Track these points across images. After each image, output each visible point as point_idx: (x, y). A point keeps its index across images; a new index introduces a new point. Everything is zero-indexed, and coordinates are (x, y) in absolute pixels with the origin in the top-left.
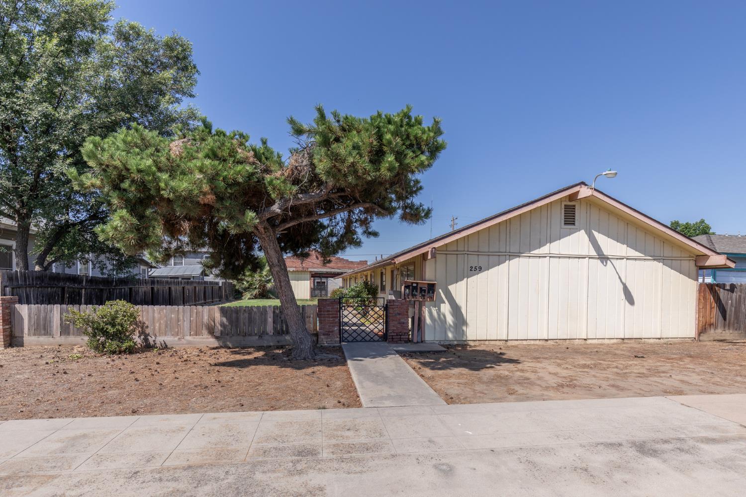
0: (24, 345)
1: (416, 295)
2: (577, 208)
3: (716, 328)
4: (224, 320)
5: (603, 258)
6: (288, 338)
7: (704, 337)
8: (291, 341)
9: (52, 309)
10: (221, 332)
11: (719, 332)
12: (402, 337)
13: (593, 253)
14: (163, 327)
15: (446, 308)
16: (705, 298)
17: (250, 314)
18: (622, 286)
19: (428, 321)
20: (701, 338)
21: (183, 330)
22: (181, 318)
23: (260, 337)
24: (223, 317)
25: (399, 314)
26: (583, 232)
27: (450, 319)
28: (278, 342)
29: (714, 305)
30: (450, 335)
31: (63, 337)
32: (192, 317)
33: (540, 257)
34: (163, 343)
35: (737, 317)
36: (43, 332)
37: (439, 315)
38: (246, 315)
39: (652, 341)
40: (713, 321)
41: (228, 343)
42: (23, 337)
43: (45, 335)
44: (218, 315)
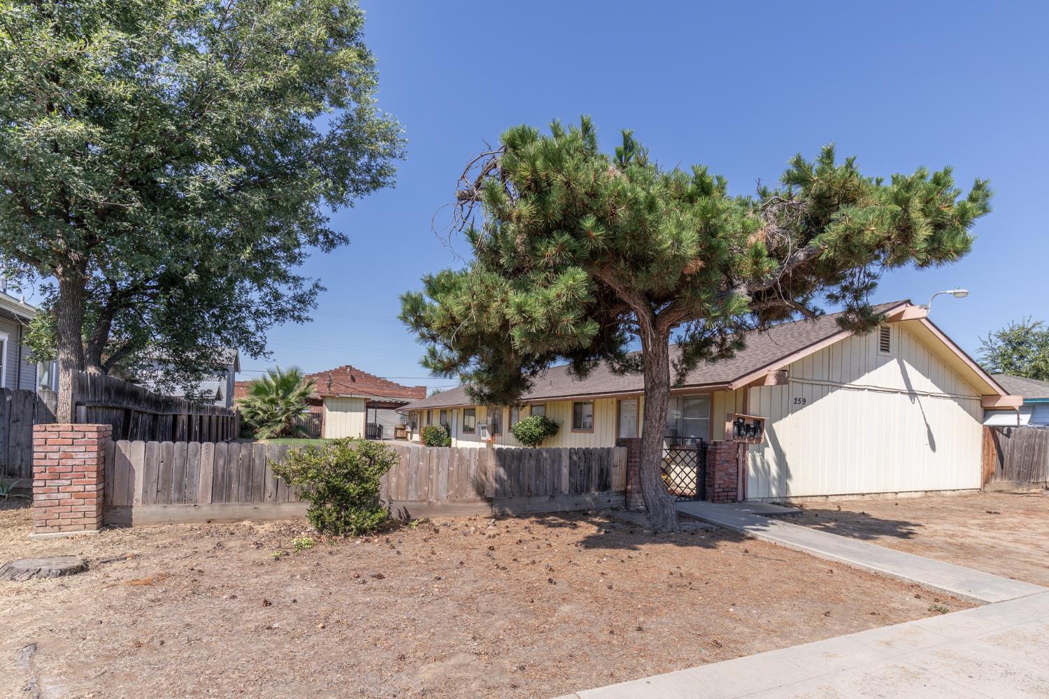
0: (134, 522)
1: (742, 436)
2: (891, 330)
3: (996, 478)
4: (502, 471)
5: (912, 394)
6: (588, 499)
7: (988, 488)
8: (593, 503)
9: (197, 451)
10: (497, 492)
11: (999, 483)
12: (729, 494)
13: (904, 388)
14: (404, 483)
15: (770, 453)
16: (988, 443)
17: (538, 461)
18: (927, 429)
19: (751, 472)
20: (986, 489)
21: (437, 488)
22: (435, 468)
23: (552, 497)
24: (499, 466)
25: (728, 462)
26: (895, 361)
27: (774, 470)
28: (576, 505)
29: (995, 451)
30: (774, 491)
31: (217, 506)
32: (452, 466)
33: (859, 389)
34: (403, 511)
35: (1011, 465)
36: (174, 495)
37: (763, 463)
38: (533, 462)
39: (948, 493)
40: (994, 469)
41: (507, 509)
42: (132, 507)
43: (179, 501)
44: (491, 463)
